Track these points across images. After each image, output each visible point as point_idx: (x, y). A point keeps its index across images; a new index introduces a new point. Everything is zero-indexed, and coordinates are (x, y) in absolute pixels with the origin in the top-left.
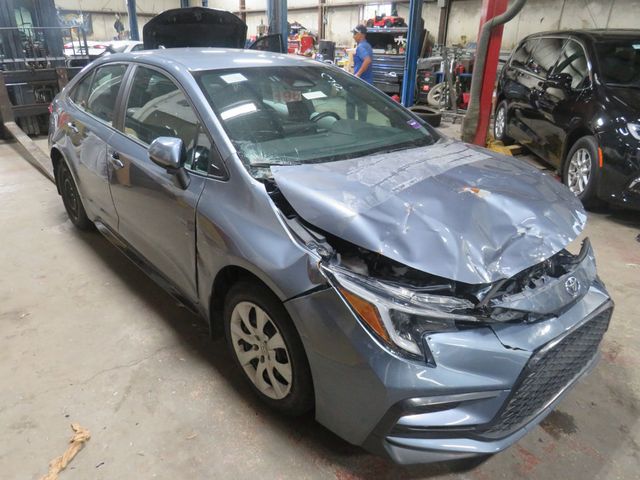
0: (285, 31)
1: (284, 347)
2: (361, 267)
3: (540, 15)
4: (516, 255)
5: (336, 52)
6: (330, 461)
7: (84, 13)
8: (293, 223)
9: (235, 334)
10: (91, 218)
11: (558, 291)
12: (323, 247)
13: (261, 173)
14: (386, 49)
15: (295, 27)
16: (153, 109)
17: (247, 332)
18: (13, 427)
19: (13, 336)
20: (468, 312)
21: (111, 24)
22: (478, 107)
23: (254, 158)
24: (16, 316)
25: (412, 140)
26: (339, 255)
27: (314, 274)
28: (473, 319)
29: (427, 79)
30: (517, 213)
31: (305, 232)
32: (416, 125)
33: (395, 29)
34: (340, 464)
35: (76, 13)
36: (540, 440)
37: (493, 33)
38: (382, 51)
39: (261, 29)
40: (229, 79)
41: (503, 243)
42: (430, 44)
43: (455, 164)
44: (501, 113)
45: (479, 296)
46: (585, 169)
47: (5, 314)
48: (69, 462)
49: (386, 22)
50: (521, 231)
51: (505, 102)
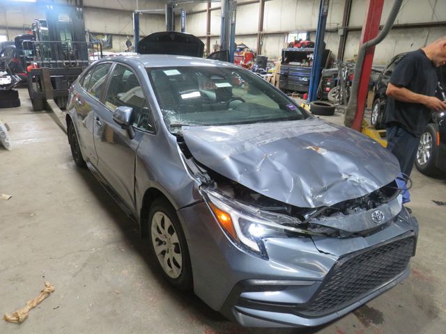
0: (233, 49)
1: (178, 241)
2: (229, 191)
3: (410, 42)
4: (338, 192)
5: (268, 64)
6: (203, 322)
7: (108, 35)
8: (190, 161)
9: (154, 234)
10: (85, 159)
11: (364, 218)
12: (204, 177)
13: (176, 131)
14: (302, 62)
15: (241, 47)
16: (133, 95)
17: (160, 232)
18: (10, 280)
19: (23, 227)
20: (296, 226)
21: (124, 42)
22: (356, 102)
23: (173, 120)
24: (28, 215)
25: (286, 116)
26: (215, 183)
27: (196, 193)
28: (299, 231)
29: (329, 83)
30: (344, 165)
31: (195, 167)
32: (293, 108)
33: (308, 49)
34: (209, 325)
35: (103, 35)
36: (354, 326)
37: (368, 52)
38: (298, 64)
39: (216, 47)
40: (168, 73)
41: (330, 183)
42: (332, 60)
43: (308, 132)
44: (376, 107)
45: (306, 216)
46: (428, 147)
47: (22, 213)
48: (38, 304)
49: (303, 45)
50: (344, 176)
51: (378, 100)
